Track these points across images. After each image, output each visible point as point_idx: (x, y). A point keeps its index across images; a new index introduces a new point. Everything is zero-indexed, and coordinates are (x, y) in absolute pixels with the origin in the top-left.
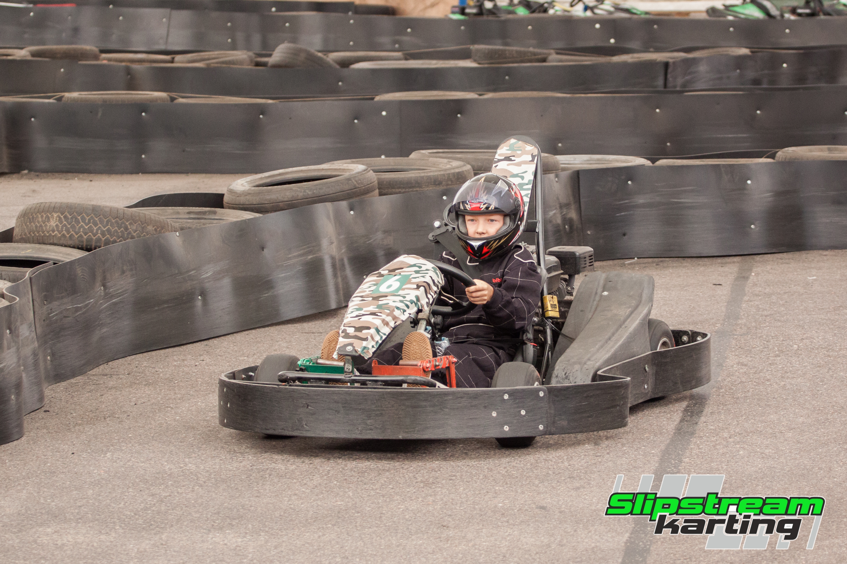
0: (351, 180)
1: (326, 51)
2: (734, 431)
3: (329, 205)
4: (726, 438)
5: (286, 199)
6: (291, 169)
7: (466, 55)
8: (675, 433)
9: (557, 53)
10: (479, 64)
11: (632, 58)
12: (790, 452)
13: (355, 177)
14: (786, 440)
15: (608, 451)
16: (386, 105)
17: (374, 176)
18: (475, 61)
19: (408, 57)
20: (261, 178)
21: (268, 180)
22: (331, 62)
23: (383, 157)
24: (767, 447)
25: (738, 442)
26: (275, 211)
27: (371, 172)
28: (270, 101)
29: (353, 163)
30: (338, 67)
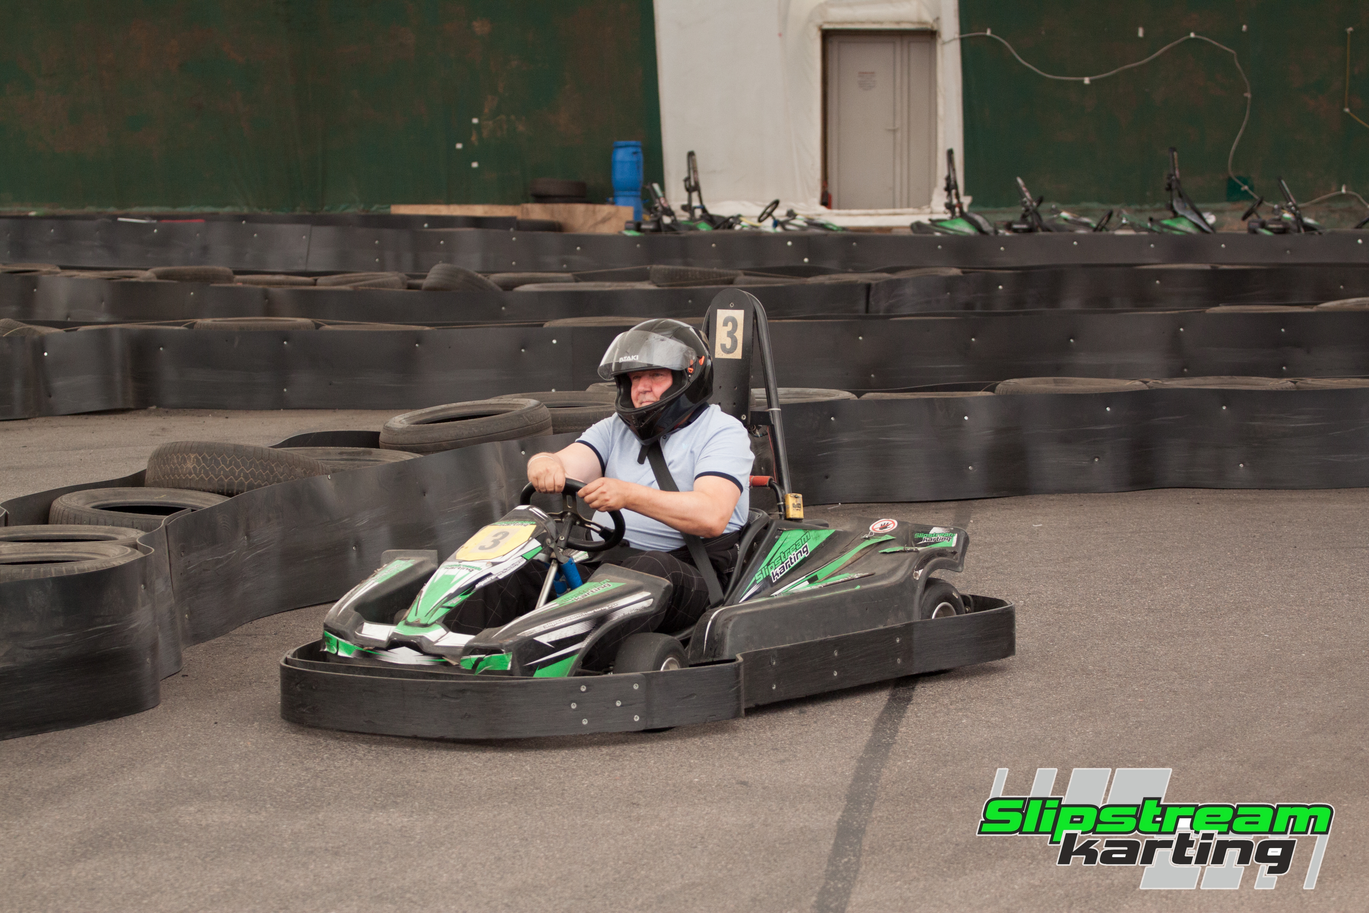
0: (522, 417)
1: (487, 272)
2: (956, 697)
3: (497, 444)
4: (947, 704)
5: (449, 438)
6: (454, 405)
7: (643, 276)
8: (889, 700)
9: (746, 274)
10: (658, 286)
11: (830, 279)
12: (1019, 721)
13: (527, 413)
14: (1013, 707)
15: (815, 719)
16: (556, 332)
17: (548, 412)
18: (654, 283)
19: (579, 279)
20: (421, 415)
21: (429, 417)
22: (493, 284)
23: (553, 390)
24: (993, 715)
25: (961, 709)
26: (438, 451)
27: (545, 407)
28: (427, 328)
29: (523, 397)
30: (500, 290)
